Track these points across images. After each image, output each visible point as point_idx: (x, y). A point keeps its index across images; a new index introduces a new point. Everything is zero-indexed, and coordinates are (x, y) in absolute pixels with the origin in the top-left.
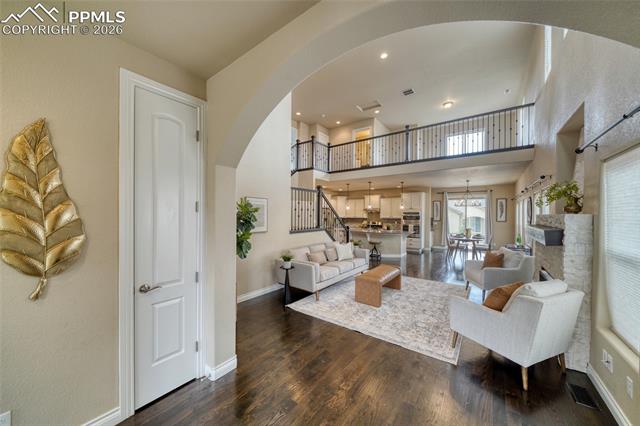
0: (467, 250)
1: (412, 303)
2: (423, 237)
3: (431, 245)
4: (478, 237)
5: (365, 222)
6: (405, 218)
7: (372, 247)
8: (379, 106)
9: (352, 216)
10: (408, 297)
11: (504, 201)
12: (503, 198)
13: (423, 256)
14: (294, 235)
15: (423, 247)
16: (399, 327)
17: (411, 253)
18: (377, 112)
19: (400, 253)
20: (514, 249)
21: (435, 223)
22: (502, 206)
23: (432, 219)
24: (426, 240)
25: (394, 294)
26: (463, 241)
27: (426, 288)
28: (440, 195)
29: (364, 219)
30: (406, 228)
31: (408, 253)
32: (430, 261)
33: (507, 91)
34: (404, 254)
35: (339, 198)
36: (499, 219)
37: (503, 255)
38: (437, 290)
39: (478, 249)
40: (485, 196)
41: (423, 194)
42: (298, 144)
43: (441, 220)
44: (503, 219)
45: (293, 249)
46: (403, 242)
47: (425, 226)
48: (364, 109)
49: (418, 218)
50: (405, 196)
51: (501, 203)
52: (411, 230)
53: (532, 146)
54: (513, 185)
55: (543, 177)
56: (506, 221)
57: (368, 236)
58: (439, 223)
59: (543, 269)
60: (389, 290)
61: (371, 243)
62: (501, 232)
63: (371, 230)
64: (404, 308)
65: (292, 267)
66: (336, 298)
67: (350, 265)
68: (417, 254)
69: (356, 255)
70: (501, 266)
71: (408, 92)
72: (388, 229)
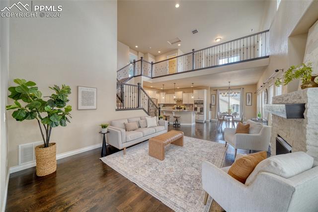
0: (229, 121)
1: (186, 157)
2: (205, 114)
3: (210, 119)
4: (235, 114)
5: (175, 106)
6: (195, 103)
7: (175, 119)
8: (180, 41)
9: (168, 103)
10: (185, 153)
11: (250, 94)
12: (250, 92)
13: (205, 124)
14: (118, 111)
15: (205, 119)
16: (169, 179)
17: (198, 123)
18: (179, 45)
19: (191, 123)
20: (256, 121)
21: (212, 106)
22: (249, 97)
23: (211, 105)
24: (207, 116)
25: (178, 150)
26: (227, 116)
27: (200, 145)
28: (215, 91)
29: (175, 104)
30: (196, 109)
31: (196, 122)
32: (210, 128)
33: (252, 30)
34: (193, 124)
35: (162, 93)
36: (248, 104)
37: (249, 125)
38: (206, 147)
39: (235, 121)
40: (239, 91)
41: (205, 91)
42: (134, 62)
43: (215, 105)
44: (250, 104)
45: (115, 120)
46: (193, 117)
47: (207, 108)
48: (172, 44)
49: (202, 104)
50: (195, 92)
51: (249, 95)
52: (199, 111)
53: (268, 57)
54: (255, 85)
55: (277, 71)
56: (251, 105)
57: (174, 113)
58: (214, 106)
59: (279, 136)
60: (175, 147)
61: (175, 117)
62: (249, 111)
63: (176, 110)
64: (180, 161)
65: (108, 132)
66: (137, 152)
67: (153, 130)
68: (202, 123)
69: (159, 124)
70: (248, 133)
71: (195, 32)
72: (185, 109)
